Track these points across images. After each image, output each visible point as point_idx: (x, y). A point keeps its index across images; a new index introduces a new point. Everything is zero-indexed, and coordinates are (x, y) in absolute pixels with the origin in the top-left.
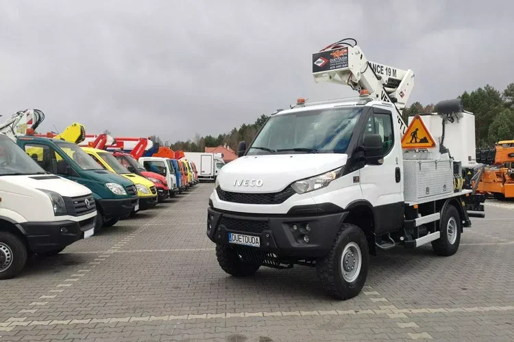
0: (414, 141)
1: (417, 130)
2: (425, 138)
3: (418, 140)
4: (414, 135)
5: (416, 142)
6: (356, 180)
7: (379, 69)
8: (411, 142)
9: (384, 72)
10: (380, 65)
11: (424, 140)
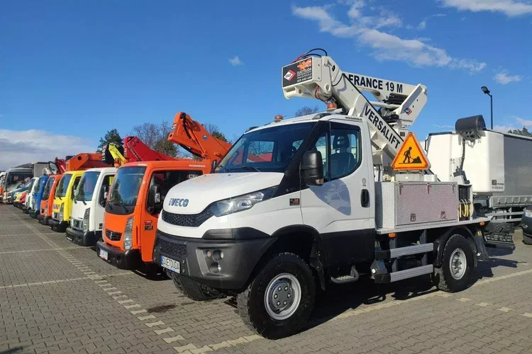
0: (407, 161)
1: (410, 148)
2: (418, 158)
3: (411, 160)
4: (407, 154)
5: (409, 162)
6: (294, 202)
7: (376, 84)
8: (404, 162)
9: (384, 86)
10: (378, 80)
11: (417, 160)
